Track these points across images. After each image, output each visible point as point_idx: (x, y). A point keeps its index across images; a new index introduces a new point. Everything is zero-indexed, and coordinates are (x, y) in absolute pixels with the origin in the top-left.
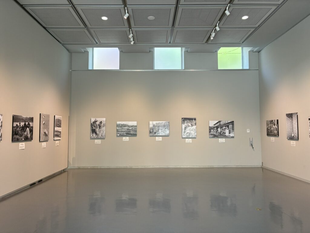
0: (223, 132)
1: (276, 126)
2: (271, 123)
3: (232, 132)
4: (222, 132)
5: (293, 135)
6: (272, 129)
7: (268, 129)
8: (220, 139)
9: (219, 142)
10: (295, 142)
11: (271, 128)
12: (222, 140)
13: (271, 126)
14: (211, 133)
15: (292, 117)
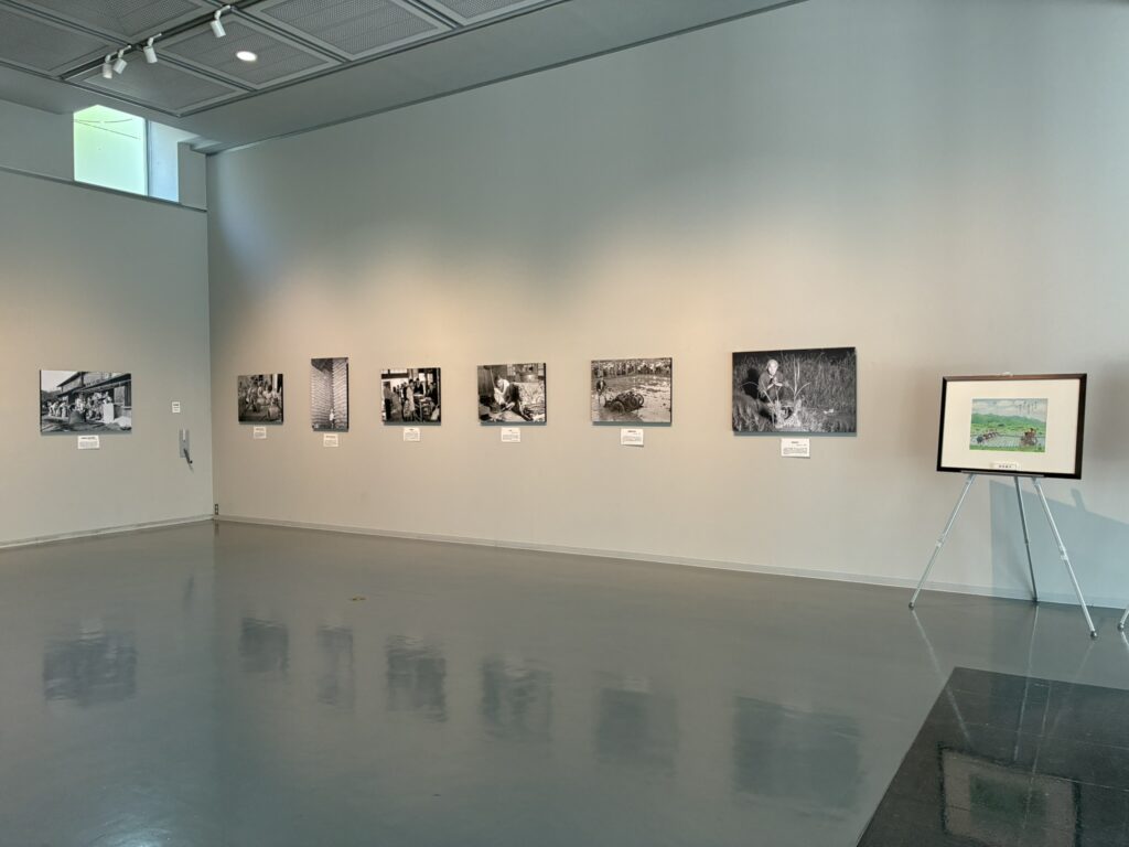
0: (94, 413)
1: (274, 393)
2: (256, 383)
3: (123, 411)
4: (90, 413)
5: (332, 417)
6: (260, 401)
7: (242, 402)
8: (80, 437)
9: (79, 447)
10: (336, 435)
11: (257, 397)
12: (87, 441)
13: (256, 393)
14: (49, 416)
15: (331, 370)
